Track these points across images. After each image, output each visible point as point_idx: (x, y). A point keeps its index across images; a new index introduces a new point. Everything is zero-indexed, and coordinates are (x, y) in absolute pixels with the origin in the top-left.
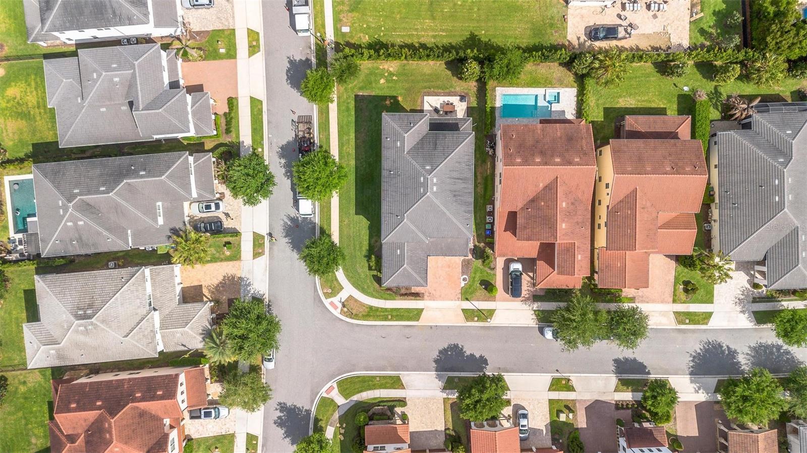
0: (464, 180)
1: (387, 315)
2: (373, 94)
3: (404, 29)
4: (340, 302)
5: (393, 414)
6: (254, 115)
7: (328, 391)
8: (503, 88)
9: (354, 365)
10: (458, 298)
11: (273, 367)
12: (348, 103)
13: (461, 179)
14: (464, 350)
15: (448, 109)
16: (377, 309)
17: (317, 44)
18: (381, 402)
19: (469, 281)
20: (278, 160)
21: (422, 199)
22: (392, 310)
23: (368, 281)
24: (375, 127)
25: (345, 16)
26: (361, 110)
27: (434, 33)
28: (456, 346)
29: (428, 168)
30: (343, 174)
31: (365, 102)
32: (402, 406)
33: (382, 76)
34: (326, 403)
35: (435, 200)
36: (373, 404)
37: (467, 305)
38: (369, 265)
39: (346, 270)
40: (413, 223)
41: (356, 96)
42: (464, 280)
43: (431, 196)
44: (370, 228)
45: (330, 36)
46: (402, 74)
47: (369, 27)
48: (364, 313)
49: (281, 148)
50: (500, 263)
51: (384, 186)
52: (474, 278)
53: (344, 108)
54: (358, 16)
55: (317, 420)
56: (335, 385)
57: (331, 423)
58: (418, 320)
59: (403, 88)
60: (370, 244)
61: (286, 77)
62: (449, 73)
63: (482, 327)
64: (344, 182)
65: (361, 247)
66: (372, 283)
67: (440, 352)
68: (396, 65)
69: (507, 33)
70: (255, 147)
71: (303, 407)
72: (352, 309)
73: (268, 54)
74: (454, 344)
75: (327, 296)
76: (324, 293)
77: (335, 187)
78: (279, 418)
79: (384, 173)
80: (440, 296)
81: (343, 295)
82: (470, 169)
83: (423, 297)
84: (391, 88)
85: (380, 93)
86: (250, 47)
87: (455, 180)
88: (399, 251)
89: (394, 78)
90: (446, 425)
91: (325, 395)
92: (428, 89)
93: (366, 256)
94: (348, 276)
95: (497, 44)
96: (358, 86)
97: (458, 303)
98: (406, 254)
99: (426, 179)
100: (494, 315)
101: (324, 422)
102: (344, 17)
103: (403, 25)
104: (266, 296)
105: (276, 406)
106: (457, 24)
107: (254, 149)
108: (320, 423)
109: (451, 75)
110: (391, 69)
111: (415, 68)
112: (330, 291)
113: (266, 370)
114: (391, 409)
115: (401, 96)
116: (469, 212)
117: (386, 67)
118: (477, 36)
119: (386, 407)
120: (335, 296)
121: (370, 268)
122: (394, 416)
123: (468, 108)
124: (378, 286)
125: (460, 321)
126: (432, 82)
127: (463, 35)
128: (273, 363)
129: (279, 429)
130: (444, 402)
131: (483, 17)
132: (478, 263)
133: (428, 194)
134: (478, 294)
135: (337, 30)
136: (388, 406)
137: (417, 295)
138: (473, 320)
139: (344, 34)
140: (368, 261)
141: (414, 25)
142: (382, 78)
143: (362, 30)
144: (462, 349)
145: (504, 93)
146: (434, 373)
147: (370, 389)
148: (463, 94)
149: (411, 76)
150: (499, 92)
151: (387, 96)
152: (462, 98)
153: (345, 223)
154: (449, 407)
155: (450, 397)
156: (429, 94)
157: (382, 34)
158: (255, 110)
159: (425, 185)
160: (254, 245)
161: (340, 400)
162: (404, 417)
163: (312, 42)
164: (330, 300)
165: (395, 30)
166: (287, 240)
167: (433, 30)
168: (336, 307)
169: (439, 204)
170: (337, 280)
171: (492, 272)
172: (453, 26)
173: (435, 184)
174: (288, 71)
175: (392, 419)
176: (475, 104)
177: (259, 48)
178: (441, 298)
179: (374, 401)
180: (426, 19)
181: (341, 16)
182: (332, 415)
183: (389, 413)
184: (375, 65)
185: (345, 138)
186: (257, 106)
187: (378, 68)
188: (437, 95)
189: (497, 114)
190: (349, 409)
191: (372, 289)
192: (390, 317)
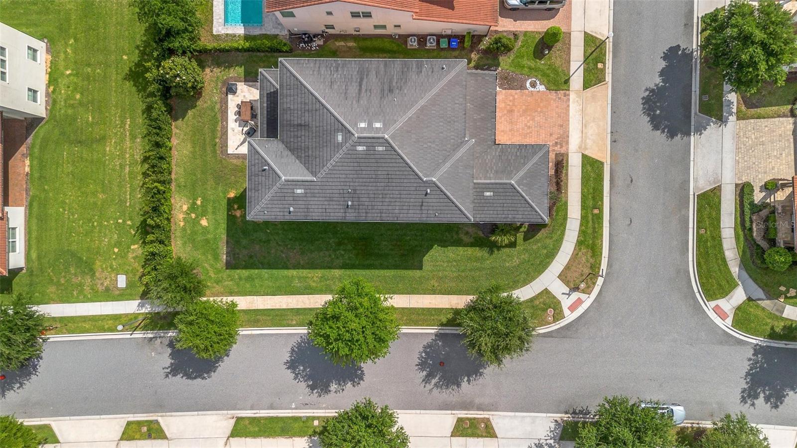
0: (363, 75)
1: (593, 215)
2: (224, 237)
3: (120, 186)
4: (569, 295)
5: (764, 205)
6: (260, 431)
7: (723, 315)
8: (215, 23)
9: (678, 272)
10: (565, 95)
11: (681, 408)
12: (240, 279)
13: (362, 79)
14: (652, 86)
15: (247, 115)
16: (582, 233)
17: (145, 328)
18: (743, 226)
19: (536, 77)
20: (332, 394)
21: (396, 148)
22: (583, 207)
23: (535, 247)
24: (277, 234)
25: (100, 282)
26: (251, 257)
27: (128, 139)
28: (646, 101)
29: (340, 138)
30: (355, 288)
31: (237, 251)
32: (753, 191)
33: (196, 222)
34: (742, 319)
35: (398, 125)
36: (746, 239)
37: (577, 80)
38: (506, 246)
39: (517, 285)
40: (438, 166)
41: (229, 266)
42: (533, 85)
43: (392, 130)
44: (444, 243)
45: (131, 307)
46: (192, 190)
47: (118, 244)
48: (590, 254)
49: (313, 389)
50: (506, 25)
51: (373, 217)
52: (530, 68)
53: (248, 286)
54: (100, 261)
55: (773, 335)
56: (713, 304)
57: (777, 310)
58: (602, 163)
59: (215, 189)
60: (472, 245)
61: (199, 380)
62: (190, 113)
63: (614, 56)
64: (368, 287)
65: (477, 259)
66: (538, 241)
67: (656, 127)
68: (178, 199)
69: (126, 18)
70: (310, 432)
71: (750, 360)
72: (582, 275)
73: (161, 407)
74: (643, 104)
75: (558, 315)
76: (554, 321)
77: (376, 302)
78: (767, 399)
79: (351, 217)
80: (561, 126)
81: (558, 289)
82: (344, 65)
83: (562, 155)
84: (215, 208)
85: (223, 226)
86: (150, 437)
87: (363, 90)
88: (488, 194)
89: (199, 202)
90: (784, 116)
91: (729, 321)
92: (217, 148)
93: (491, 252)
94: (526, 282)
95: (145, 35)
96: (212, 262)
97: (572, 96)
98: (493, 181)
99: (361, 141)
100: (594, 34)
101: (776, 323)
102: (102, 284)
103: (115, 188)
104: (557, 416)
105: (747, 405)
106: (114, 101)
107: (315, 433)
108: (777, 330)
109: (193, 110)
110: (185, 207)
111: (182, 170)
112: (550, 311)
113: (686, 419)
114: (756, 208)
115: (228, 192)
116: (420, 67)
117: (181, 216)
118: (130, 70)
119: (754, 218)
120: (559, 302)
121: (512, 245)
122: (768, 204)
123: (246, 81)
124: (543, 231)
125: (604, 92)
126: (204, 140)
127: (130, 92)
128: (675, 408)
129: (786, 400)
130: (743, 119)
131: (101, 58)
132: (505, 62)
133: (386, 136)
134: (558, 63)
135: (122, 296)
136: (753, 213)
137: (560, 165)
138: (603, 71)
139: (130, 285)
140: (499, 248)
141: (114, 170)
142: (198, 222)
143: (123, 255)
144: (652, 91)
145: (222, 21)
146: (692, 138)
147: (721, 245)
148: (224, 89)
149: (195, 175)
150: (220, 29)
151: (228, 214)
152: (232, 90)
153: (436, 285)
154: (753, 111)
155: (734, 110)
156: (225, 145)
157: (129, 223)
158: (252, 429)
159: (371, 142)
160: (474, 435)
161: (739, 296)
162: (771, 187)
163: (141, 336)
164: (566, 312)
165: (122, 202)
166: (464, 384)
167: (122, 140)
168: (579, 302)
169: (405, 118)
170: (531, 300)
171: (521, 38)
172: (116, 106)
173: (370, 124)
174: (189, 377)
175: (774, 206)
176: (240, 70)
177: (151, 422)
178: (564, 125)
179: (742, 238)
180: (105, 150)
181: (100, 288)
182: (763, 309)
183: (765, 213)
184: (178, 234)
185: (296, 283)
186: (246, 426)
187: (184, 229)
188: (225, 133)
189: (257, 32)
190: (755, 280)
191: (548, 241)
192: (596, 211)
